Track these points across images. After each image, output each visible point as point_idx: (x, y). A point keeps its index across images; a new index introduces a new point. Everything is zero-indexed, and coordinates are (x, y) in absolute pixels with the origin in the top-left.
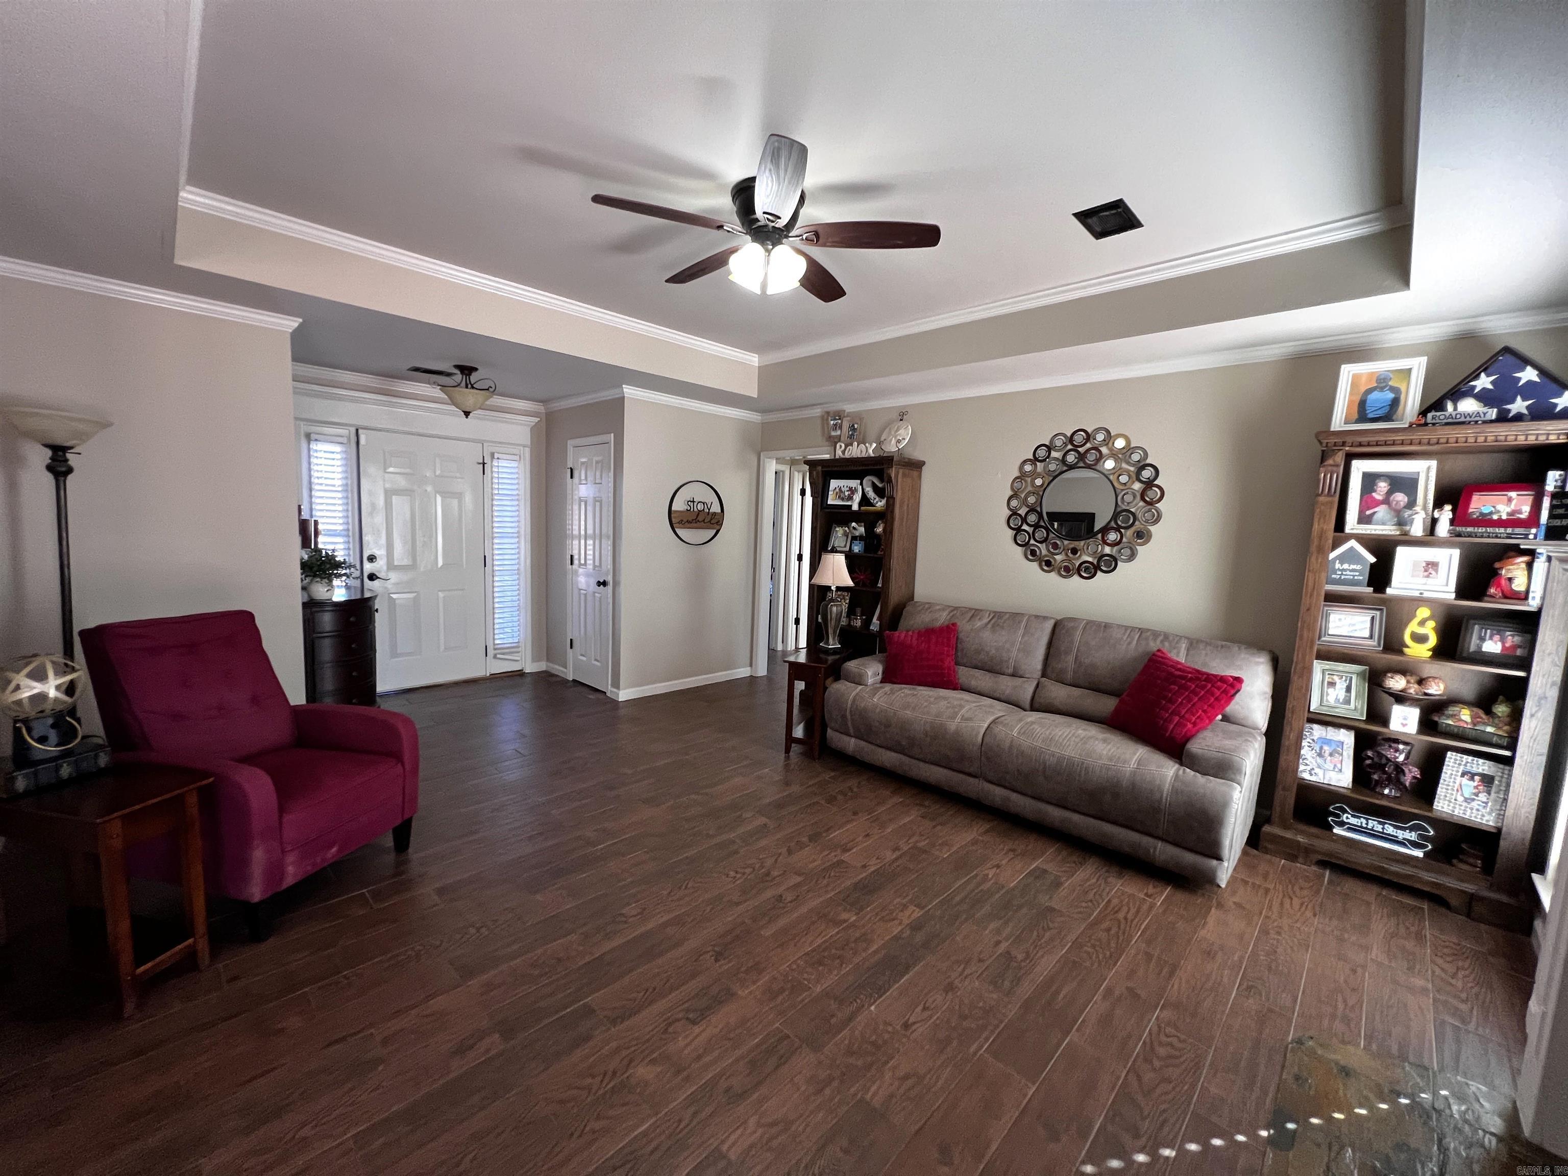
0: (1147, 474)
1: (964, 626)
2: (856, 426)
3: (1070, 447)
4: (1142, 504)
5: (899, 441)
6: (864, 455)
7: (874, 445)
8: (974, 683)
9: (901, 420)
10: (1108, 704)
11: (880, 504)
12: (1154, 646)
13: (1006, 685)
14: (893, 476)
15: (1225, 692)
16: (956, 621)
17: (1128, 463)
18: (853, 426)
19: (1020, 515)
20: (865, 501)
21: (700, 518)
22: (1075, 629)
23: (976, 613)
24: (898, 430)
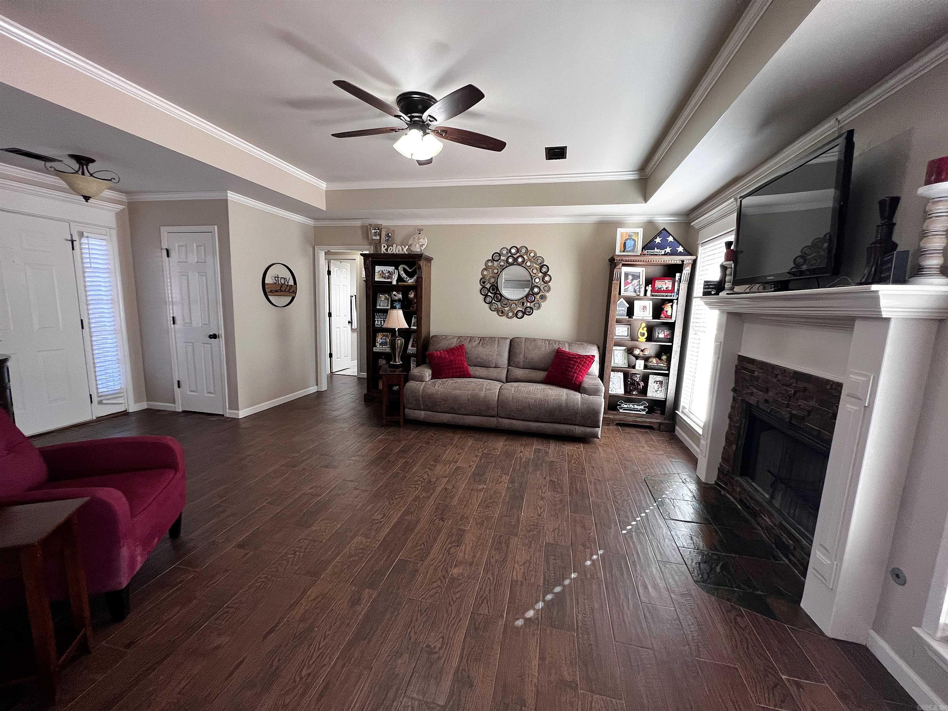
0: (544, 270)
1: (468, 346)
2: (390, 234)
3: (510, 255)
4: (543, 283)
5: (422, 246)
6: (401, 252)
7: (407, 247)
8: (478, 374)
9: (419, 234)
10: (542, 375)
11: (411, 281)
12: (556, 347)
13: (493, 372)
14: (422, 265)
15: (590, 362)
16: (462, 343)
17: (536, 264)
18: (388, 234)
19: (487, 288)
20: (400, 279)
21: (283, 289)
22: (521, 342)
23: (471, 339)
24: (419, 239)
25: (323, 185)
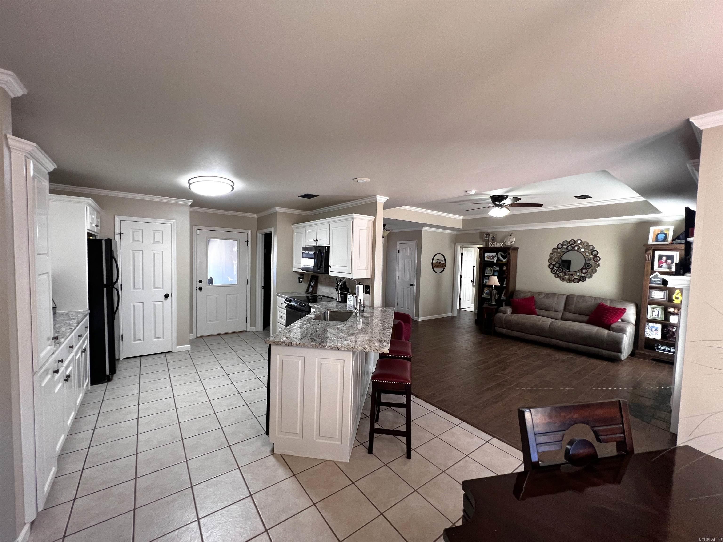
0: (595, 253)
1: (537, 298)
2: (494, 237)
3: (569, 245)
4: (593, 261)
5: (511, 242)
6: (499, 246)
7: (503, 243)
8: (542, 314)
9: (511, 235)
10: (586, 318)
11: (504, 261)
12: (599, 301)
13: (552, 314)
14: (510, 253)
15: (621, 312)
16: (534, 296)
17: (588, 250)
18: (493, 237)
19: (553, 264)
20: (498, 259)
21: (440, 265)
22: (574, 297)
23: (540, 294)
24: (510, 238)
25: (461, 218)
